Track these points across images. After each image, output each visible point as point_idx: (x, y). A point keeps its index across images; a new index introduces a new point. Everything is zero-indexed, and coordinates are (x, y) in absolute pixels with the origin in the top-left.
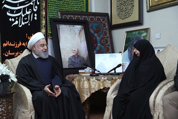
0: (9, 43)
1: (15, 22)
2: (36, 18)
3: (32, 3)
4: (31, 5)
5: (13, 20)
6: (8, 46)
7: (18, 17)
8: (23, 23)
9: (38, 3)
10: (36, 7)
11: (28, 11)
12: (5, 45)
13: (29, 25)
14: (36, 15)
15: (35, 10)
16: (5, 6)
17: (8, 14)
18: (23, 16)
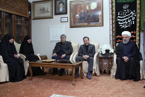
0: (119, 36)
1: (122, 26)
2: (133, 23)
3: (131, 16)
4: (131, 17)
5: (122, 25)
6: (118, 37)
7: (124, 24)
8: (126, 27)
9: (135, 16)
10: (134, 18)
11: (129, 20)
12: (117, 37)
13: (130, 27)
14: (134, 22)
15: (133, 19)
16: (118, 20)
17: (119, 23)
18: (126, 23)
